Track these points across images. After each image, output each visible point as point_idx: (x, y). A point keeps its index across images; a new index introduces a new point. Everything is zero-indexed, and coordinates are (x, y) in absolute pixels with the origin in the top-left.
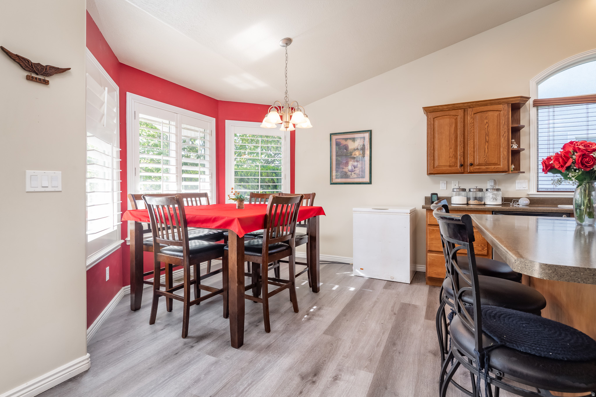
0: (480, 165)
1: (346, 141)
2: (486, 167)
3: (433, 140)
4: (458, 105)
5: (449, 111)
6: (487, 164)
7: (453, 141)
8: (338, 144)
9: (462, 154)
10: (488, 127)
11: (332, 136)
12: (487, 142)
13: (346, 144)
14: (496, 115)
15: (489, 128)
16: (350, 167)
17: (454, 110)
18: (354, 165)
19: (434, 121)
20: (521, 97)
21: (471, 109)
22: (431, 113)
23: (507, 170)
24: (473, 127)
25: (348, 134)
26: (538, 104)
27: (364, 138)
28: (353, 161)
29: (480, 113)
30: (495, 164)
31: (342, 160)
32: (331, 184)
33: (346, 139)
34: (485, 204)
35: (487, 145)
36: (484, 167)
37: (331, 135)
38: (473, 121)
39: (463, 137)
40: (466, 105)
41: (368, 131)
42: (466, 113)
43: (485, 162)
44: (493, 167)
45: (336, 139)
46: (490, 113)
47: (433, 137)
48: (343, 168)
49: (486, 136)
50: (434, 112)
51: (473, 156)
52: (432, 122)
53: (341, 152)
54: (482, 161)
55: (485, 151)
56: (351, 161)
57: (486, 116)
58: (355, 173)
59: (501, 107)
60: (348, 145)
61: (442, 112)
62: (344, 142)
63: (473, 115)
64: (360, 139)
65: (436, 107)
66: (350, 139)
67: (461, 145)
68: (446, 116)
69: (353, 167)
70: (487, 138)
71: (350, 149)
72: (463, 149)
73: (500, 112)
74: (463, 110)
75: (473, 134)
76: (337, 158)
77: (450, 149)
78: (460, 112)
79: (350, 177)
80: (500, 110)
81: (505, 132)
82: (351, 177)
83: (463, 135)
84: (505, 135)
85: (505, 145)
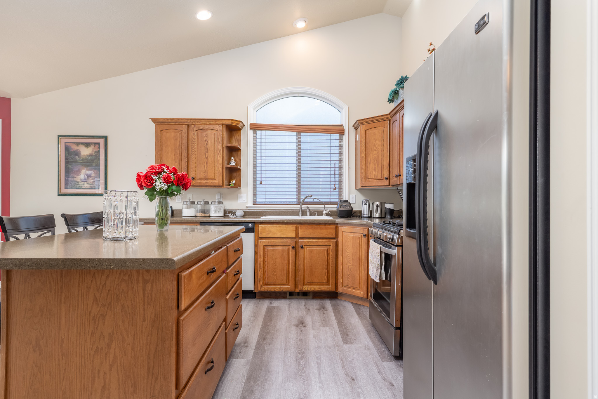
0: (201, 179)
1: (77, 146)
2: (206, 181)
3: (160, 152)
4: (182, 121)
5: (175, 125)
6: (206, 179)
7: (178, 155)
8: (67, 149)
9: (185, 168)
10: (207, 143)
11: (60, 139)
12: (207, 158)
13: (78, 150)
14: (213, 133)
15: (208, 146)
16: (82, 176)
17: (179, 125)
18: (87, 174)
19: (161, 133)
20: (232, 120)
21: (194, 125)
22: (159, 125)
23: (221, 185)
24: (195, 143)
25: (80, 138)
26: (255, 127)
27: (99, 144)
28: (87, 169)
29: (201, 130)
30: (212, 179)
31: (72, 168)
32: (59, 195)
33: (78, 144)
34: (209, 216)
35: (206, 161)
36: (203, 182)
37: (59, 136)
38: (195, 137)
39: (186, 152)
40: (189, 121)
41: (103, 137)
42: (190, 129)
43: (205, 177)
44: (211, 181)
45: (65, 143)
46: (209, 131)
47: (160, 149)
48: (74, 177)
49: (205, 152)
50: (161, 124)
51: (195, 170)
52: (160, 135)
53: (72, 158)
54: (202, 176)
55: (204, 167)
56: (83, 169)
57: (205, 134)
58: (88, 184)
59: (216, 127)
60: (79, 150)
61: (168, 125)
62: (75, 147)
63: (195, 132)
64: (94, 145)
65: (163, 120)
66: (82, 144)
67: (185, 160)
68: (172, 130)
69: (86, 176)
70: (206, 154)
71: (83, 155)
72: (186, 163)
73: (217, 131)
74: (187, 126)
75: (195, 149)
76: (67, 165)
77: (175, 162)
78: (185, 128)
79: (82, 188)
80: (216, 129)
81: (220, 150)
82: (84, 188)
83: (187, 150)
84: (220, 153)
85: (220, 162)
